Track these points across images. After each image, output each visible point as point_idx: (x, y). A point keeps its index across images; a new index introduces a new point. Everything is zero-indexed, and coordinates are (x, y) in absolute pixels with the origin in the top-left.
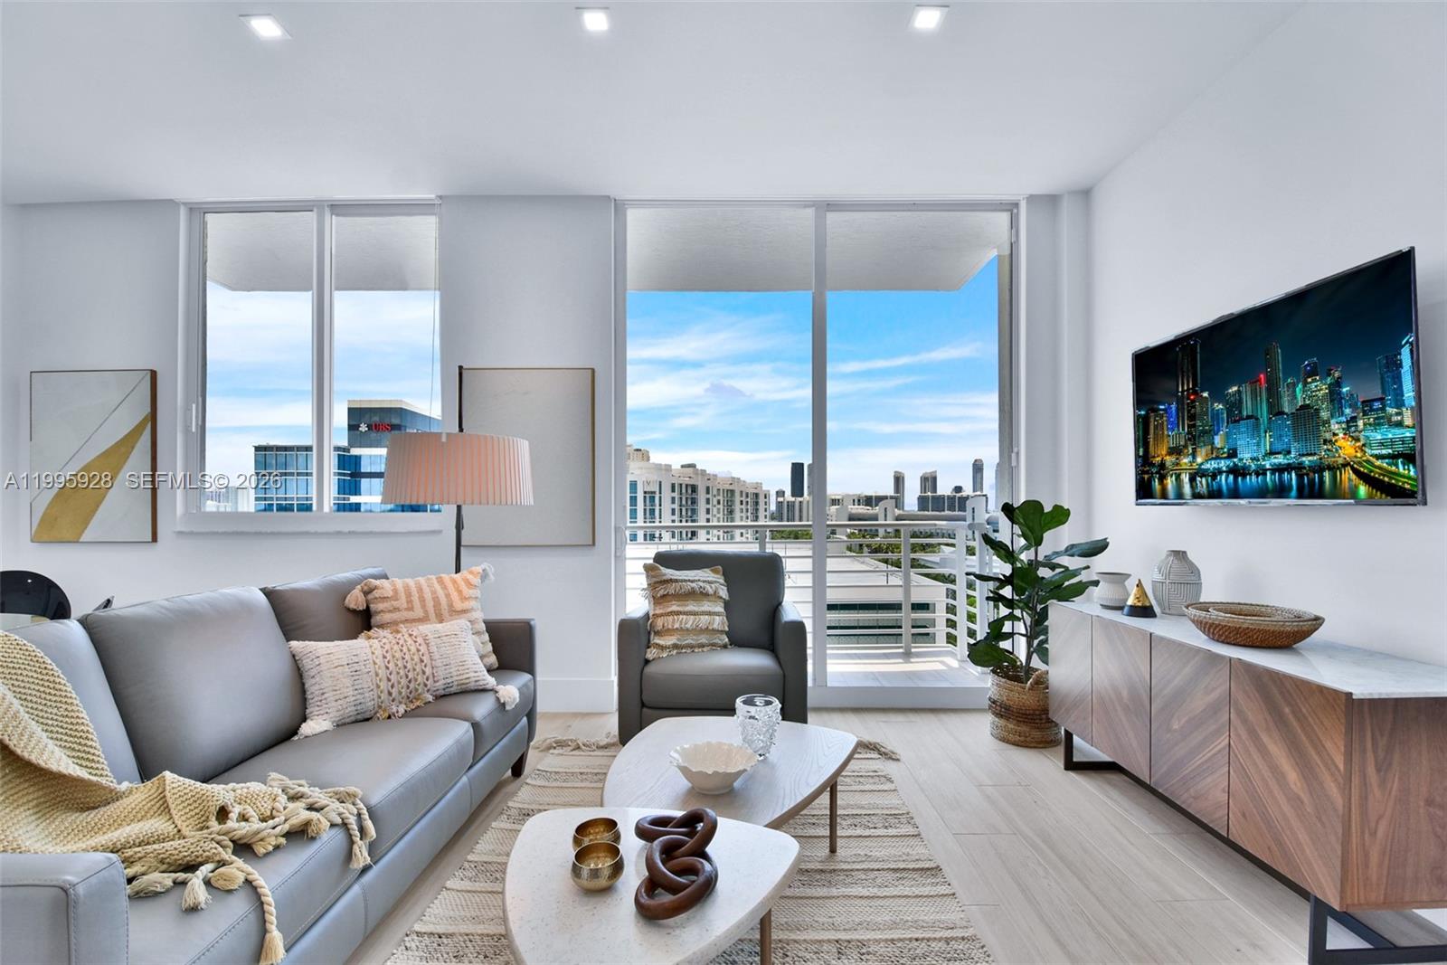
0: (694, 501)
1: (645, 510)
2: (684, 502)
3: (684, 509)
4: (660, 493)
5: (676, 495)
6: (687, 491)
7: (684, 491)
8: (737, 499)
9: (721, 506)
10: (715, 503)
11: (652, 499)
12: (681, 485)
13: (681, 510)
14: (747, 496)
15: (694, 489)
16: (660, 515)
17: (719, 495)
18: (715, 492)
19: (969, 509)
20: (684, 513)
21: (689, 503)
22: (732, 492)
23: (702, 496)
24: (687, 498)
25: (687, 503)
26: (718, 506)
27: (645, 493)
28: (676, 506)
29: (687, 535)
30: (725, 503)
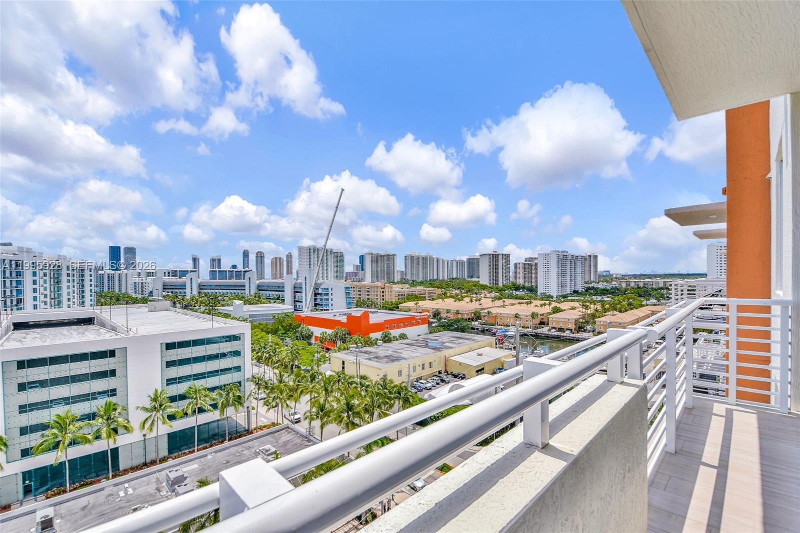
8: (64, 272)
19: (247, 278)
30: (52, 276)
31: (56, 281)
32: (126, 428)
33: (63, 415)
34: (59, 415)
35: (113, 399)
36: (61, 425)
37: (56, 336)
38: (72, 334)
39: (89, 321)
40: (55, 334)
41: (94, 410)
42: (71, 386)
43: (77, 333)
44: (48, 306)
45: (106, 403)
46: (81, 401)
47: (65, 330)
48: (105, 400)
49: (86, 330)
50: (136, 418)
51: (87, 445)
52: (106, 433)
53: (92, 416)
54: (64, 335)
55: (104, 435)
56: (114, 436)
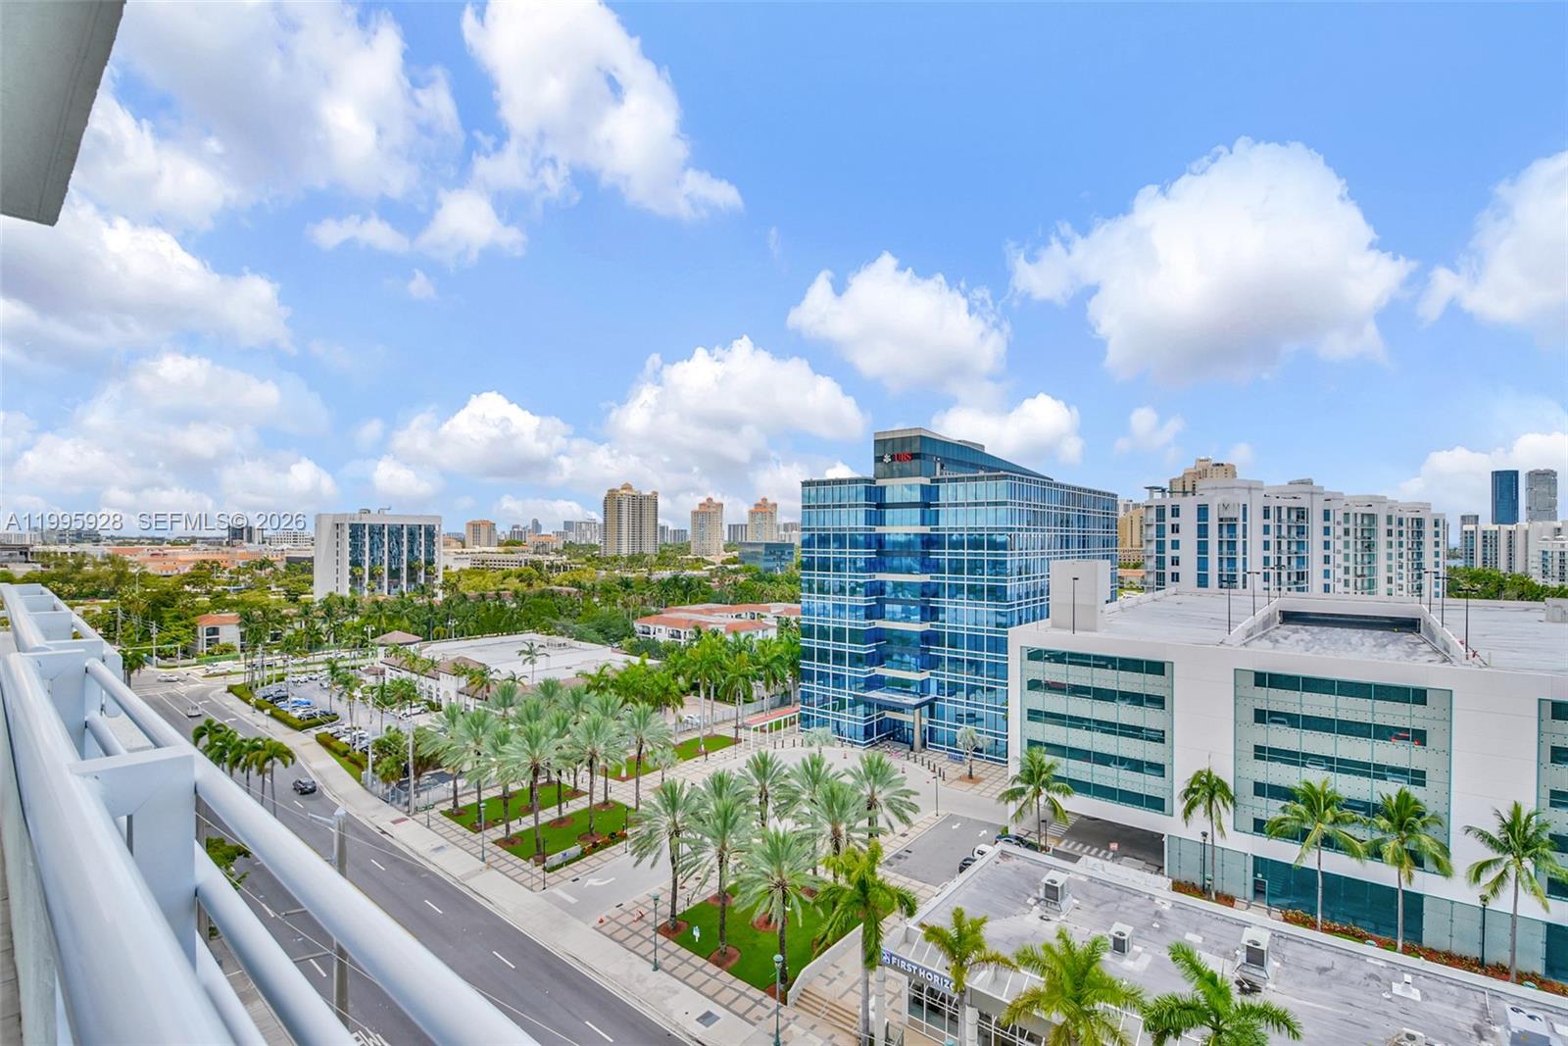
0: (1301, 531)
1: (1221, 542)
2: (1284, 532)
3: (1284, 544)
4: (1245, 520)
5: (1272, 522)
6: (1289, 516)
7: (1284, 516)
8: (1382, 526)
9: (1351, 538)
10: (1340, 531)
11: (1232, 528)
12: (1279, 508)
13: (1279, 543)
14: (1401, 523)
15: (1302, 513)
16: (1245, 549)
17: (1347, 521)
18: (1340, 517)
20: (1284, 547)
21: (1294, 532)
22: (1372, 517)
23: (1316, 524)
24: (1289, 527)
25: (1289, 532)
26: (1347, 538)
27: (1221, 520)
28: (1272, 538)
29: (1289, 578)
30: (1359, 534)
31: (1366, 545)
32: (1437, 862)
33: (1318, 786)
34: (1310, 784)
35: (1416, 792)
36: (1313, 800)
37: (1335, 642)
38: (1363, 645)
39: (1411, 625)
40: (1336, 640)
41: (1377, 799)
42: (1338, 739)
43: (1374, 643)
44: (1351, 589)
45: (1400, 794)
46: (1355, 773)
47: (1355, 635)
48: (1400, 785)
49: (1395, 642)
50: (1466, 852)
51: (1354, 860)
52: (1394, 853)
53: (1371, 809)
54: (1350, 644)
55: (1388, 855)
56: (1409, 868)
